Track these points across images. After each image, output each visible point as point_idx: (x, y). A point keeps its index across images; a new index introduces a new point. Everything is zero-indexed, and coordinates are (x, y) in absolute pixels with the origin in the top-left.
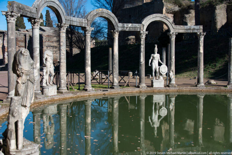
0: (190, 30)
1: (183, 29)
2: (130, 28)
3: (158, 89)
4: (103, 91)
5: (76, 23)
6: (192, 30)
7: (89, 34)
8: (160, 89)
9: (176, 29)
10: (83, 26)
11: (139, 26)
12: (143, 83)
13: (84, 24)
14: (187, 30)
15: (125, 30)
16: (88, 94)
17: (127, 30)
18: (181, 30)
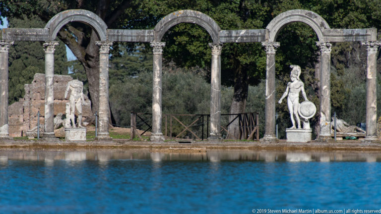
0: (352, 38)
1: (340, 36)
2: (242, 37)
3: (291, 144)
4: (180, 142)
5: (130, 38)
6: (354, 37)
7: (156, 53)
8: (295, 144)
9: (328, 36)
10: (146, 41)
11: (261, 32)
12: (268, 134)
13: (146, 38)
14: (347, 37)
15: (233, 41)
16: (149, 144)
17: (237, 41)
18: (337, 38)
